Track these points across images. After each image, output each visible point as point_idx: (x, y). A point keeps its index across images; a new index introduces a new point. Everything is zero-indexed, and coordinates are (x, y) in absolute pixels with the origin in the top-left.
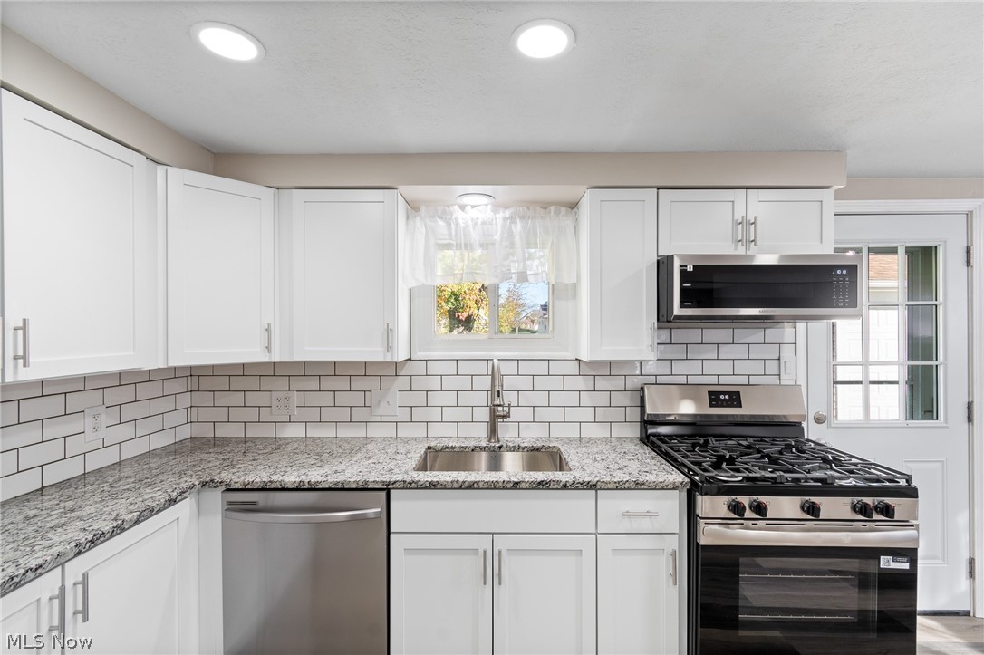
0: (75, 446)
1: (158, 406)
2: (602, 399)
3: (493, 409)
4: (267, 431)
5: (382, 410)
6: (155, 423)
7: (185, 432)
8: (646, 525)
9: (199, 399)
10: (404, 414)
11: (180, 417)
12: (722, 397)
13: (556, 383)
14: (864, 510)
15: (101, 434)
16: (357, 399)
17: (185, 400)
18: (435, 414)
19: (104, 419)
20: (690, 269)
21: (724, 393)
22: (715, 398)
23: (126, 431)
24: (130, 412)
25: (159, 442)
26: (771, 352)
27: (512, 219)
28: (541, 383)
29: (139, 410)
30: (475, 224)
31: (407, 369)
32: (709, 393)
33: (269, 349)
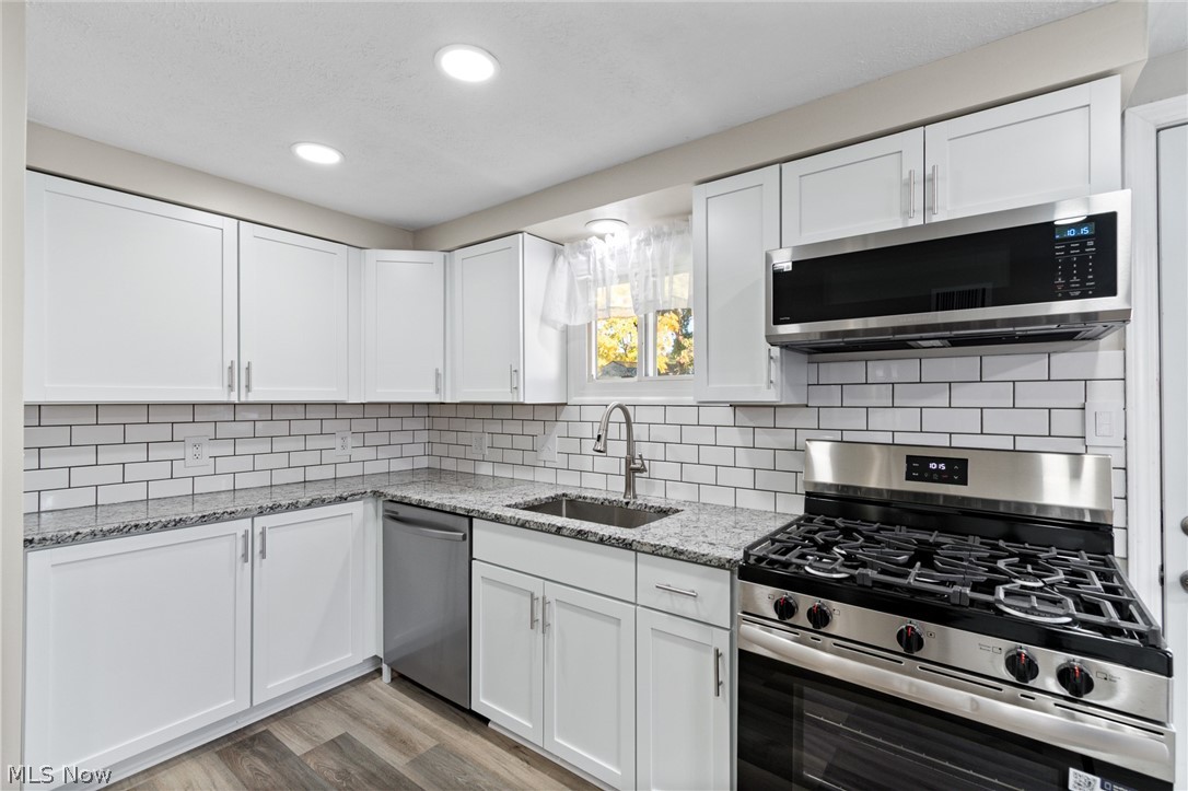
0: (328, 457)
1: (396, 438)
3: (630, 460)
4: (466, 467)
5: (545, 455)
6: (395, 451)
7: (423, 463)
10: (560, 461)
11: (417, 449)
12: (933, 466)
13: (707, 436)
14: (1021, 667)
15: (349, 451)
16: (526, 443)
17: (423, 436)
18: (587, 463)
19: (350, 441)
20: (787, 267)
21: (938, 460)
23: (369, 453)
24: (371, 439)
25: (397, 466)
26: (1067, 395)
27: (647, 241)
28: (691, 434)
29: (382, 438)
30: (612, 256)
31: (566, 414)
32: (910, 459)
33: (437, 391)
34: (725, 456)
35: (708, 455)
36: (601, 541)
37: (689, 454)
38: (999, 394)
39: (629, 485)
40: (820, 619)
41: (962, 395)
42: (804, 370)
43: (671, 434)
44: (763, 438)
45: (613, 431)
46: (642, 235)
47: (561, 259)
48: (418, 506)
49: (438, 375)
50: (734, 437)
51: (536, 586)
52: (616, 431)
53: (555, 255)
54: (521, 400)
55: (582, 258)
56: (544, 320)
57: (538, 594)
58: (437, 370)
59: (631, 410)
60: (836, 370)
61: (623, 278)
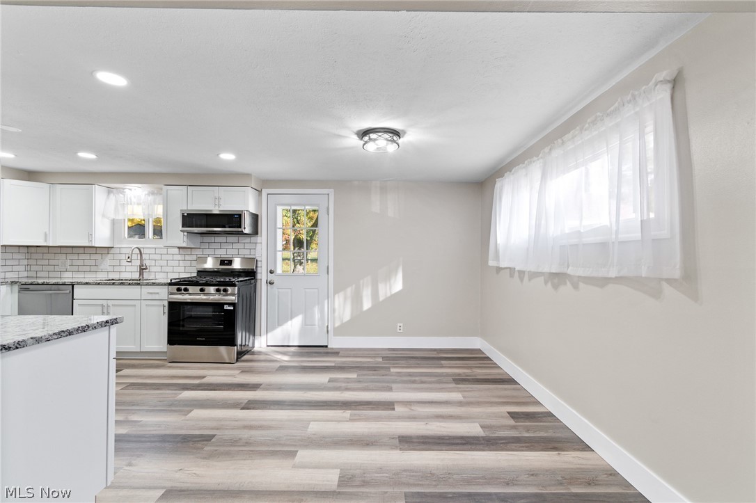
2: (188, 263)
3: (141, 266)
4: (57, 275)
5: (102, 267)
8: (157, 297)
9: (31, 262)
10: (111, 269)
11: (22, 268)
12: (225, 262)
13: (170, 257)
14: (218, 290)
16: (93, 263)
18: (123, 269)
20: (186, 214)
21: (227, 261)
22: (222, 263)
26: (252, 246)
27: (149, 194)
30: (135, 197)
31: (112, 251)
32: (221, 261)
33: (46, 241)
34: (176, 263)
35: (170, 263)
36: (130, 284)
37: (164, 263)
38: (241, 246)
39: (141, 273)
40: (186, 290)
41: (235, 246)
42: (198, 239)
43: (158, 257)
44: (188, 258)
45: (134, 257)
46: (147, 192)
47: (112, 196)
48: (43, 284)
49: (46, 234)
50: (179, 257)
51: (104, 303)
52: (136, 257)
53: (109, 193)
54: (93, 245)
55: (121, 195)
56: (104, 216)
57: (105, 304)
58: (45, 233)
59: (142, 250)
60: (207, 239)
61: (139, 204)
